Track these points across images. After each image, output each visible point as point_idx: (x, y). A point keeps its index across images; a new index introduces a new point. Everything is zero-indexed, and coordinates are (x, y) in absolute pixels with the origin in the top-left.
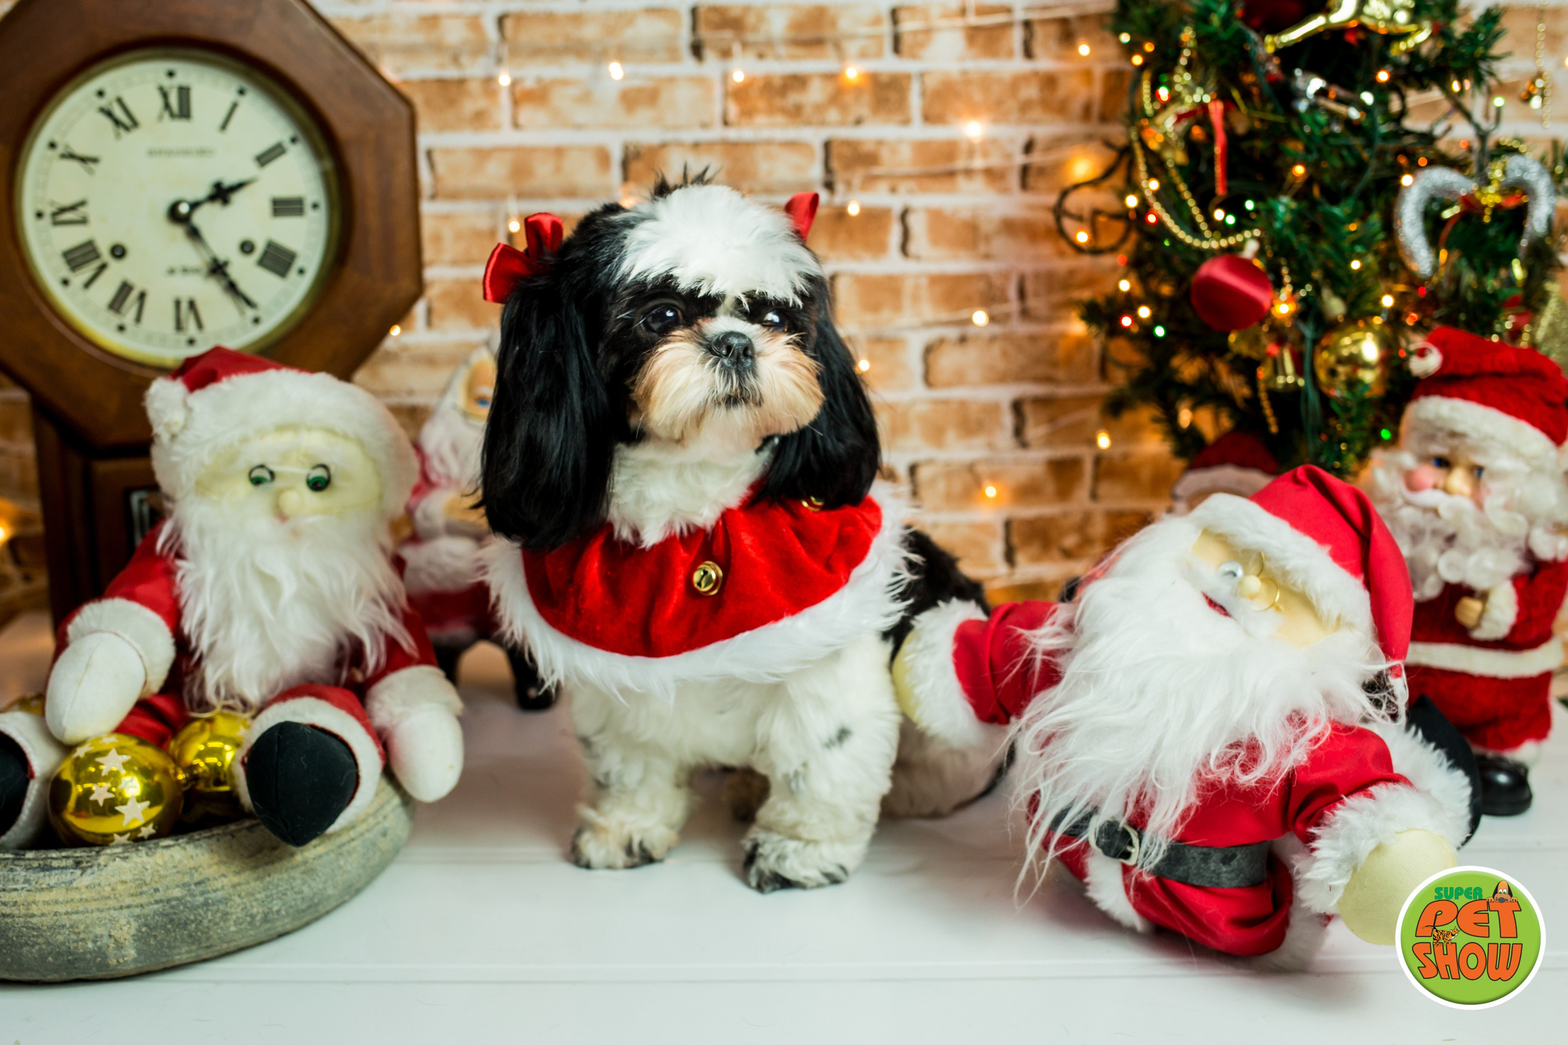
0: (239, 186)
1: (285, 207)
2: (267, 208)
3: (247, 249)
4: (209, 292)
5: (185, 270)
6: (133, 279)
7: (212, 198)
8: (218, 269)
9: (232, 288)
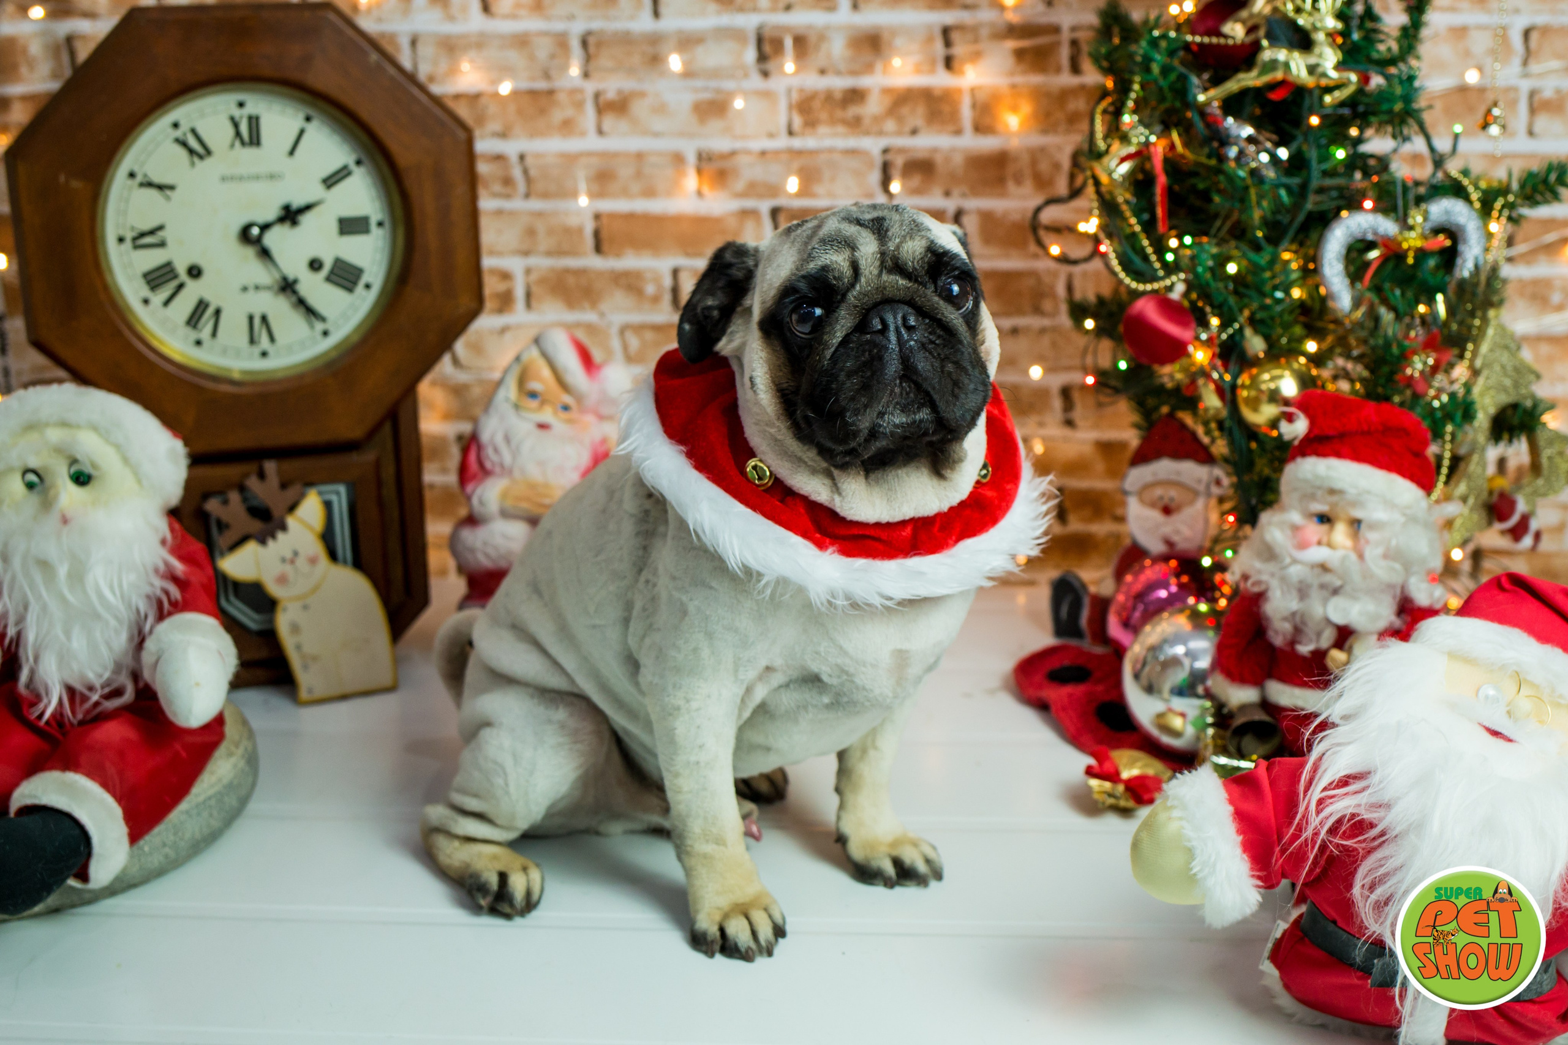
0: (308, 207)
1: (351, 226)
2: (334, 227)
3: (316, 265)
4: (279, 309)
5: (257, 288)
6: (208, 297)
7: (281, 220)
8: (287, 286)
9: (302, 304)
